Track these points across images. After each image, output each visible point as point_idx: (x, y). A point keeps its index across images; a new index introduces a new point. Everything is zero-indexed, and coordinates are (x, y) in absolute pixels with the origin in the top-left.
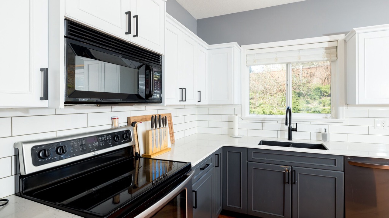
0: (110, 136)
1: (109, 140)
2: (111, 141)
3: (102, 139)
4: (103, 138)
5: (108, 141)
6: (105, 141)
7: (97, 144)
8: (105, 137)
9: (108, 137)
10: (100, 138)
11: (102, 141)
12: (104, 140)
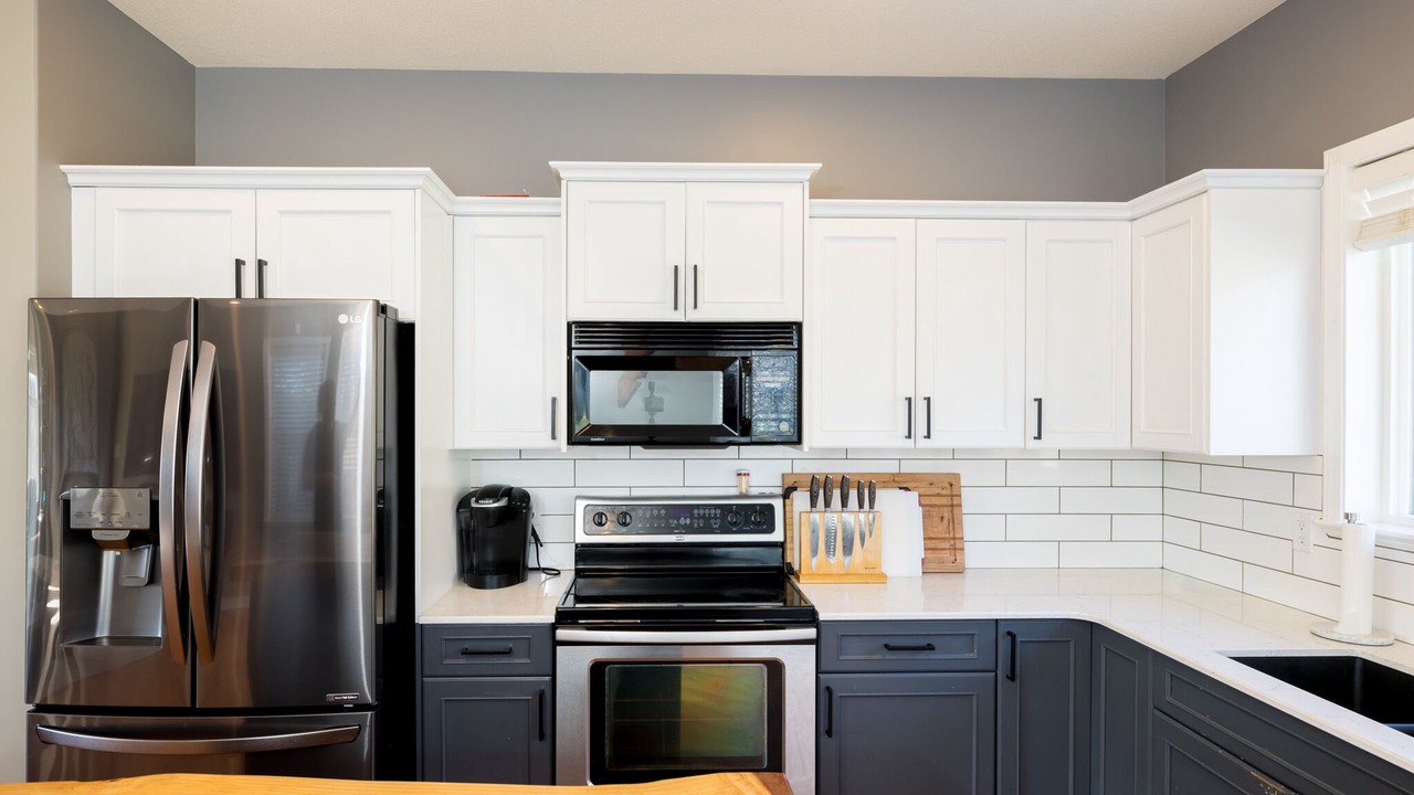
0: (718, 511)
1: (715, 518)
2: (719, 521)
3: (699, 514)
4: (701, 512)
5: (712, 521)
6: (706, 518)
7: (688, 521)
8: (707, 512)
9: (713, 511)
10: (696, 512)
11: (699, 517)
12: (704, 517)
